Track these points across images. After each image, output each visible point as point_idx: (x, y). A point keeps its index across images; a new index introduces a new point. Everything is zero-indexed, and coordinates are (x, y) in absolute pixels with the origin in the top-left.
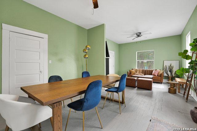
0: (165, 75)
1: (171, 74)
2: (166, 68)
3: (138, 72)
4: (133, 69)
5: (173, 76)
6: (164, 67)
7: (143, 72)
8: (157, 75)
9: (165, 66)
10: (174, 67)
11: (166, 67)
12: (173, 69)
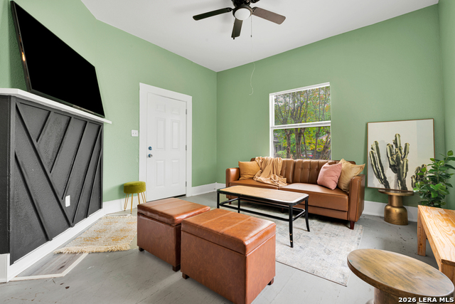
0: (375, 183)
1: (400, 178)
2: (376, 155)
3: (269, 168)
4: (253, 160)
5: (409, 188)
6: (370, 150)
7: (287, 169)
8: (333, 186)
9: (371, 143)
10: (410, 149)
11: (375, 151)
12: (409, 157)
